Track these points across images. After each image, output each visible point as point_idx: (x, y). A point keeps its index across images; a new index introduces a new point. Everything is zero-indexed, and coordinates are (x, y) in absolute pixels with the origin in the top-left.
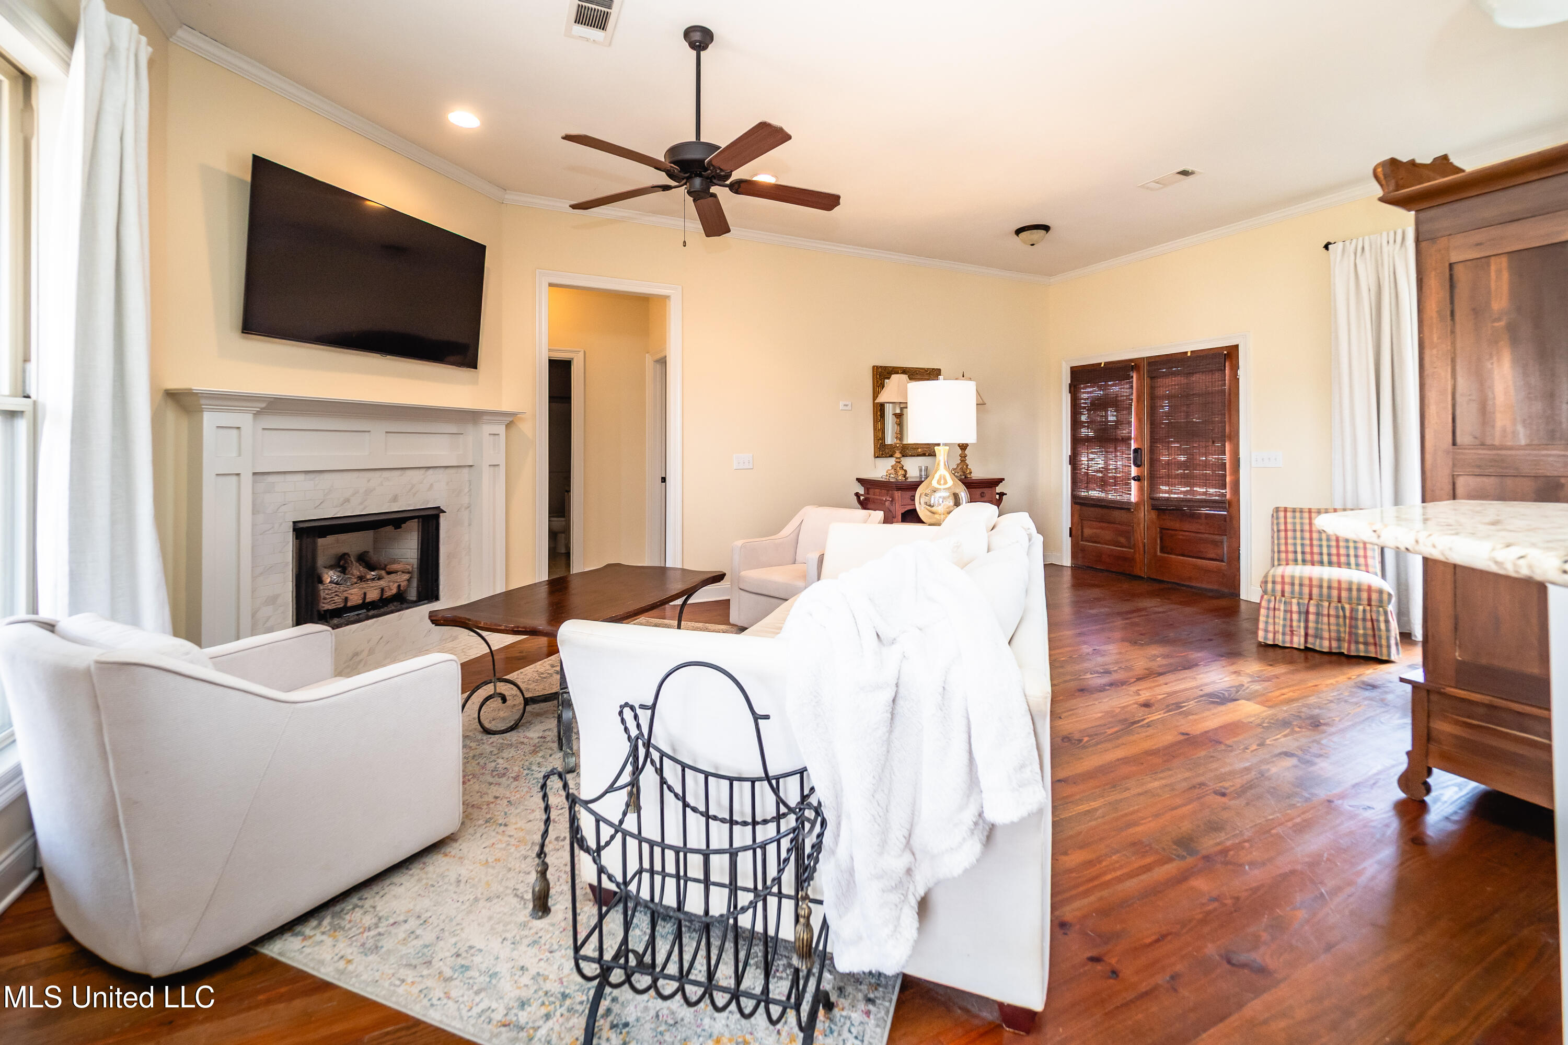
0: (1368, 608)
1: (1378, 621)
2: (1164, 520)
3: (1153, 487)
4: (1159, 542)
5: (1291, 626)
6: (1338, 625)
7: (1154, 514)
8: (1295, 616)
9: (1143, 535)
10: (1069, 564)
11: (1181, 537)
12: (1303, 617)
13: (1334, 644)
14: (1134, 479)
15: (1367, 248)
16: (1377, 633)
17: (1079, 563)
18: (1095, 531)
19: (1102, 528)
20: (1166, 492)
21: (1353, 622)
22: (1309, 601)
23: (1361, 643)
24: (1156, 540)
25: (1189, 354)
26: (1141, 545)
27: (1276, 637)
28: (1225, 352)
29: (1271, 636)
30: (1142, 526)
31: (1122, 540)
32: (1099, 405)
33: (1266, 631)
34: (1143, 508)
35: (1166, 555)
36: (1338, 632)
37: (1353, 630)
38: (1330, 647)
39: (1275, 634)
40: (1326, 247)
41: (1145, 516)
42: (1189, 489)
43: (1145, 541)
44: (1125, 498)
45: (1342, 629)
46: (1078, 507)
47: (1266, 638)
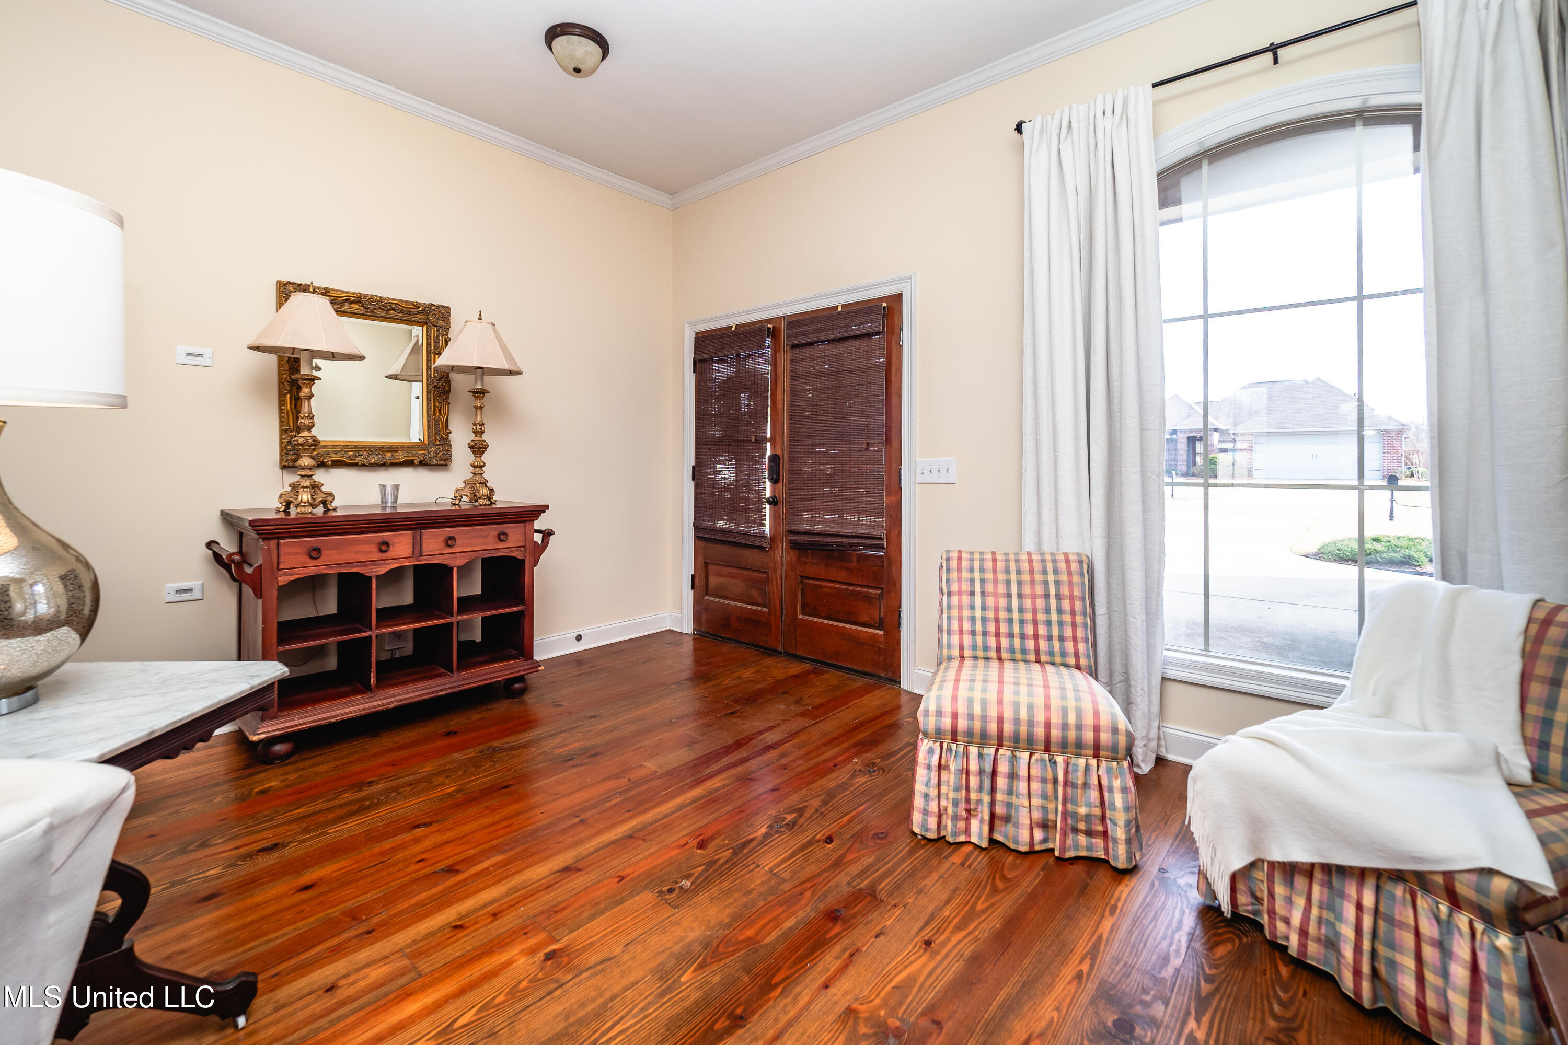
0: (1093, 762)
1: (1111, 790)
2: (805, 563)
3: (794, 512)
4: (799, 598)
5: (968, 800)
6: (1045, 797)
7: (793, 555)
8: (974, 782)
9: (780, 587)
10: (690, 631)
11: (826, 590)
12: (987, 783)
13: (1038, 835)
14: (769, 502)
15: (1074, 125)
16: (1108, 813)
17: (703, 629)
18: (722, 579)
19: (731, 576)
20: (807, 522)
21: (1069, 790)
22: (997, 750)
23: (1082, 831)
24: (796, 595)
25: (840, 309)
26: (777, 603)
27: (943, 823)
28: (885, 304)
29: (932, 822)
30: (779, 573)
31: (755, 594)
32: (731, 389)
33: (926, 812)
34: (780, 545)
35: (809, 618)
36: (1044, 809)
37: (1070, 807)
38: (1032, 843)
39: (940, 816)
40: (1019, 129)
41: (782, 556)
42: (837, 516)
43: (783, 596)
44: (755, 530)
45: (1051, 806)
46: (702, 544)
47: (924, 826)
